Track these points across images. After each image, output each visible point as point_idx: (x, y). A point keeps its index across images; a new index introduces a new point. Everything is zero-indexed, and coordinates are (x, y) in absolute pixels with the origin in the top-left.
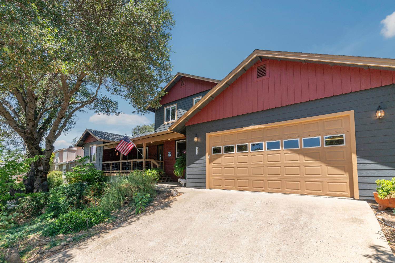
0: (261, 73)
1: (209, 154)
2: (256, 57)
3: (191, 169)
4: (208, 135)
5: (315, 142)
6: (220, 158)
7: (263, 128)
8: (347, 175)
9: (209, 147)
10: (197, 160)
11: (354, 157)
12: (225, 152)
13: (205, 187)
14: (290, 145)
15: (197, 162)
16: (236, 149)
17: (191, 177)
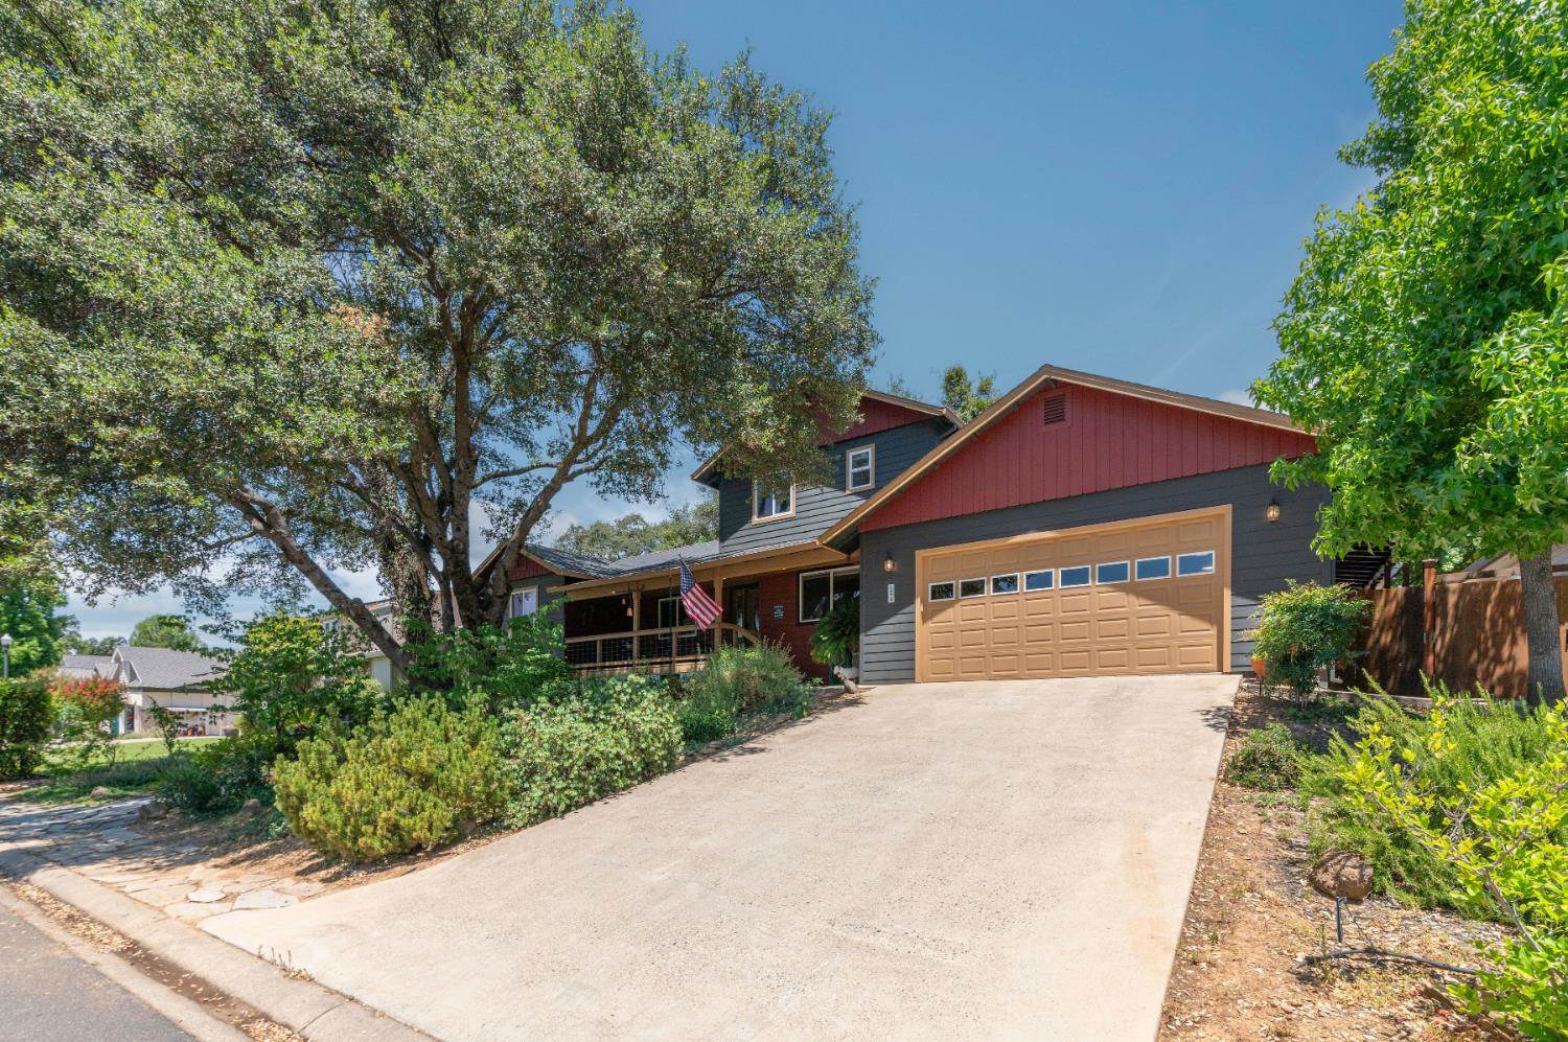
0: (1055, 416)
1: (922, 602)
2: (1046, 380)
3: (873, 639)
4: (920, 554)
5: (1160, 568)
6: (951, 610)
7: (1055, 539)
8: (1213, 632)
9: (924, 582)
10: (889, 617)
11: (1227, 593)
12: (963, 595)
13: (912, 680)
14: (1111, 575)
15: (892, 620)
16: (989, 588)
17: (873, 658)
